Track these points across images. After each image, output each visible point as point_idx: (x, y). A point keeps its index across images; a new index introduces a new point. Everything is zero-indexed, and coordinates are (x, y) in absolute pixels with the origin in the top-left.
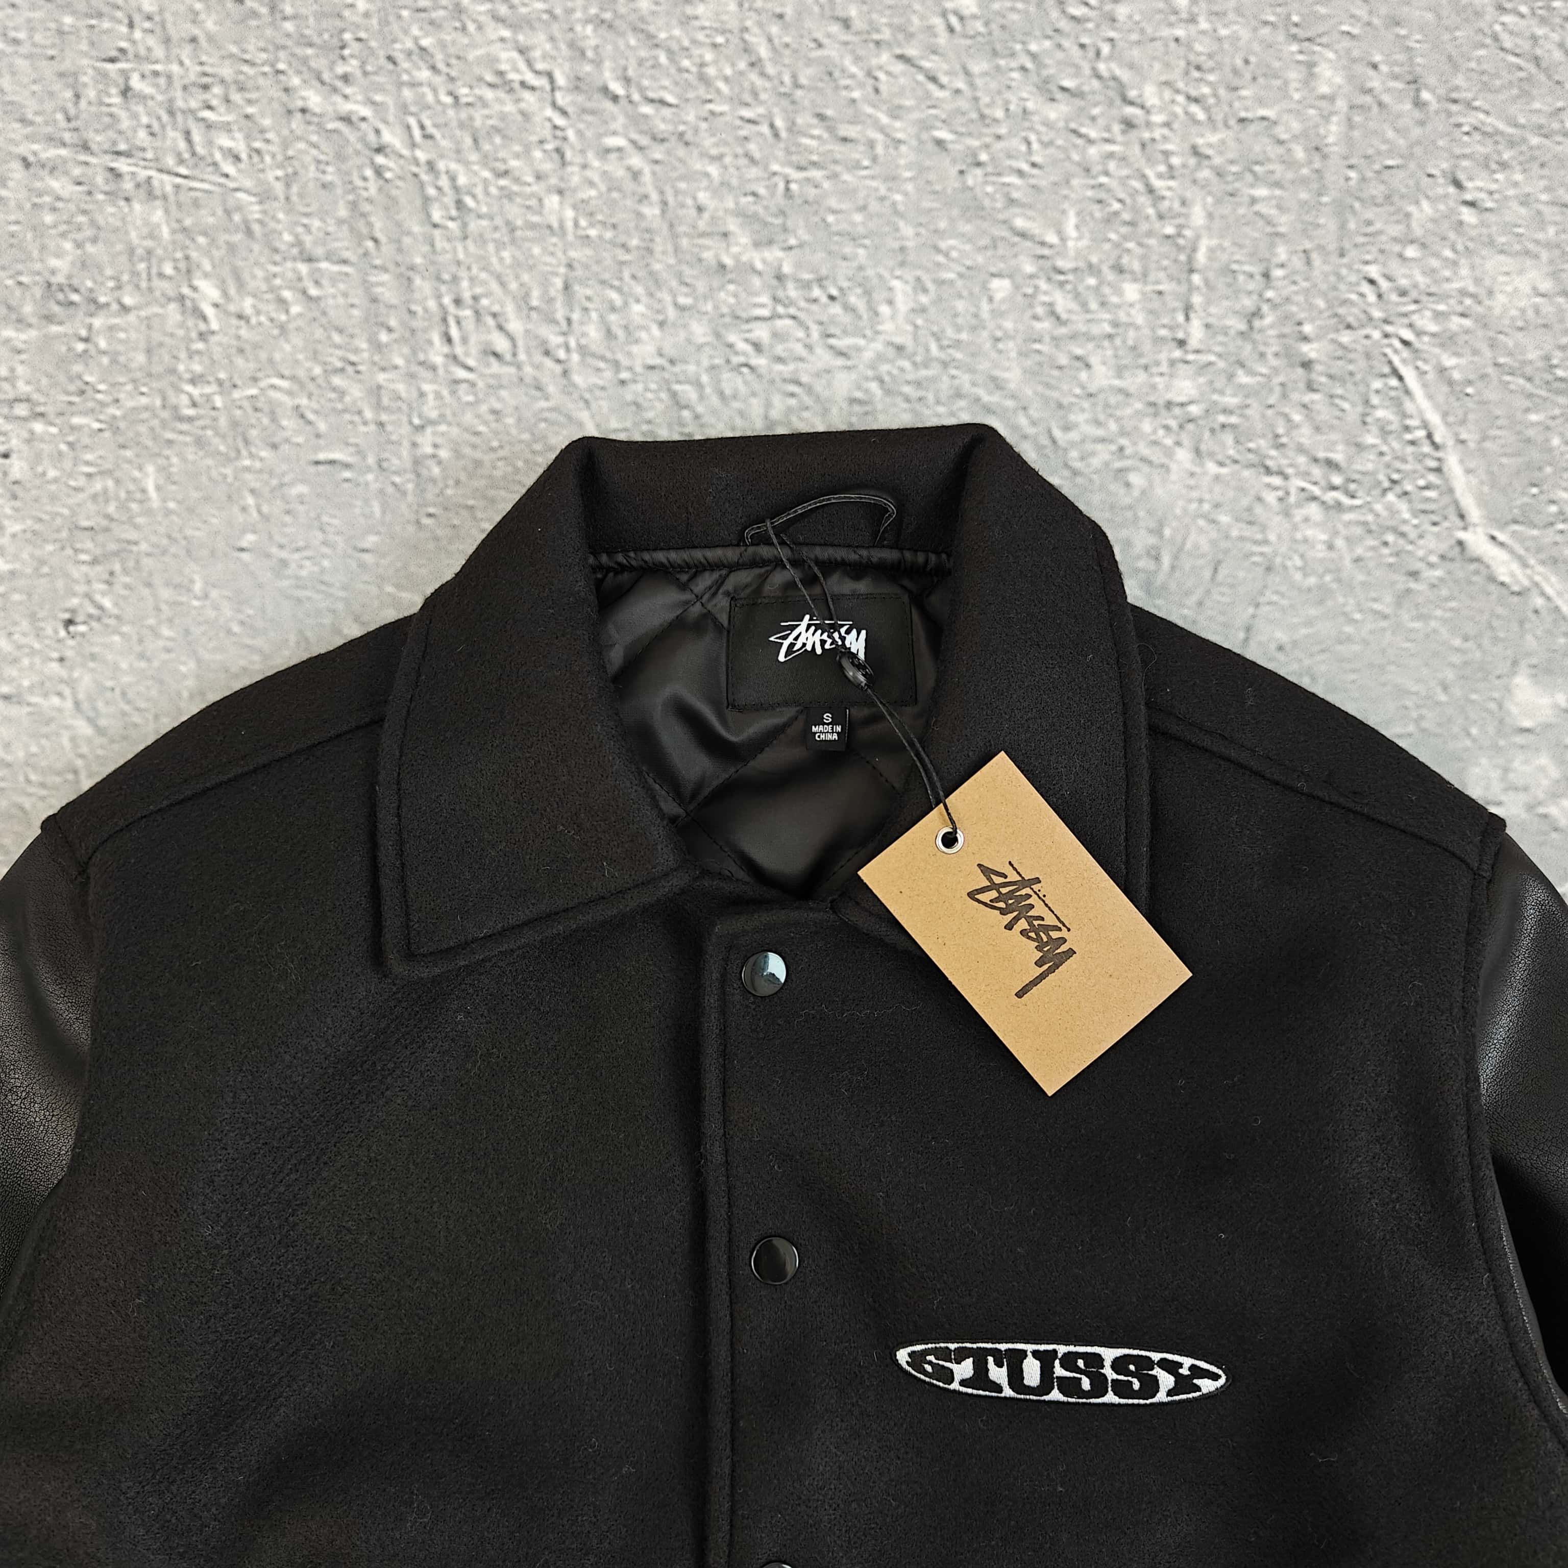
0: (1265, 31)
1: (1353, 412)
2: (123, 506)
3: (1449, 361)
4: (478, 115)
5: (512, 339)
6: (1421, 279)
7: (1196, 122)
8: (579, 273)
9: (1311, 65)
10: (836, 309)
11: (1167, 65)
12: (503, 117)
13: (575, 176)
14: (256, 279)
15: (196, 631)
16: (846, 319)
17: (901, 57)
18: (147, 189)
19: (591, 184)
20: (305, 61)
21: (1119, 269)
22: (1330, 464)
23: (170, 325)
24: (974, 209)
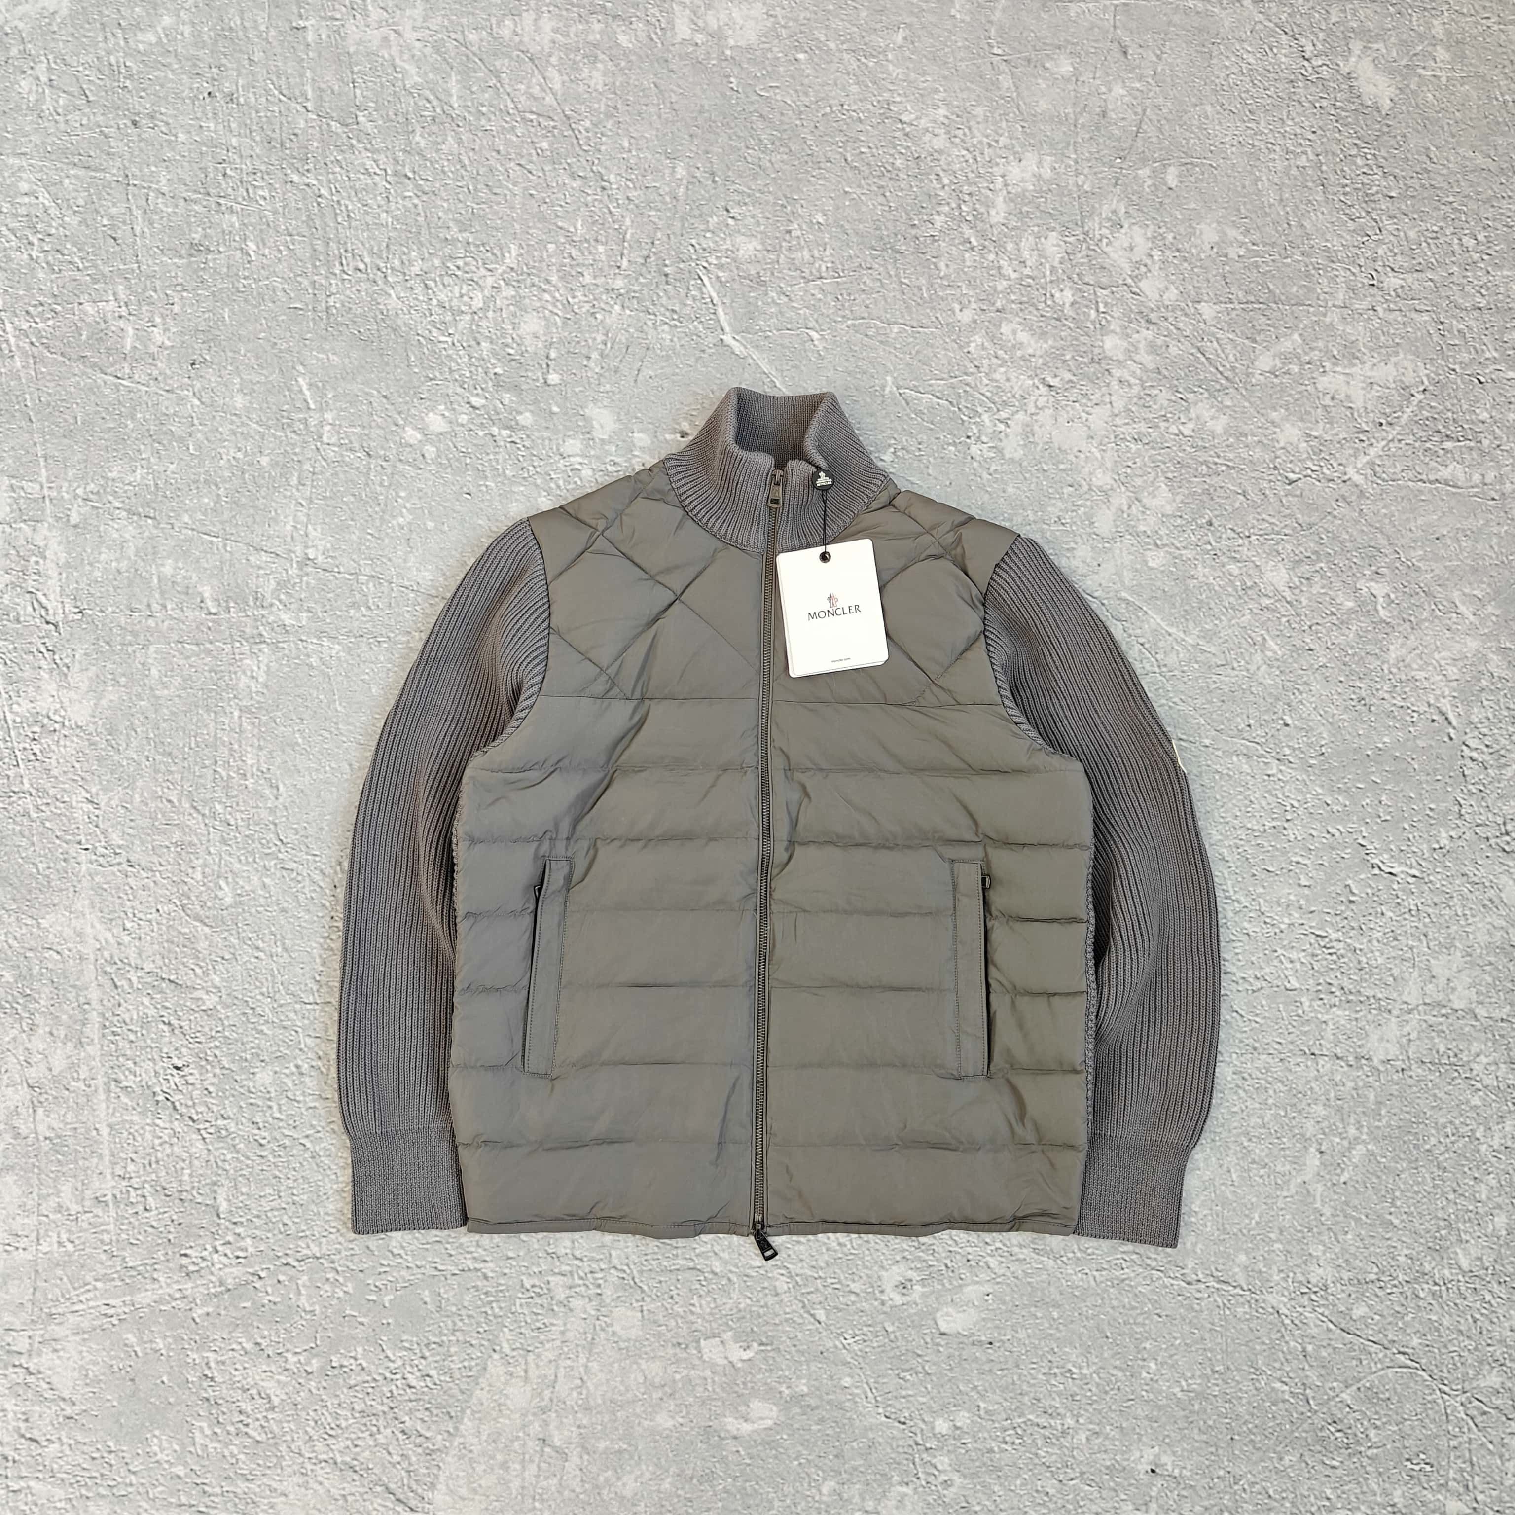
0: (658, 156)
1: (683, 292)
2: (215, 323)
3: (721, 274)
4: (357, 184)
5: (366, 264)
6: (712, 245)
7: (629, 188)
8: (392, 241)
9: (674, 168)
10: (489, 254)
11: (619, 168)
12: (367, 185)
13: (393, 206)
14: (270, 242)
15: (241, 368)
16: (493, 258)
17: (519, 164)
18: (231, 210)
19: (399, 209)
20: (293, 164)
21: (597, 240)
22: (673, 311)
23: (237, 258)
24: (543, 219)
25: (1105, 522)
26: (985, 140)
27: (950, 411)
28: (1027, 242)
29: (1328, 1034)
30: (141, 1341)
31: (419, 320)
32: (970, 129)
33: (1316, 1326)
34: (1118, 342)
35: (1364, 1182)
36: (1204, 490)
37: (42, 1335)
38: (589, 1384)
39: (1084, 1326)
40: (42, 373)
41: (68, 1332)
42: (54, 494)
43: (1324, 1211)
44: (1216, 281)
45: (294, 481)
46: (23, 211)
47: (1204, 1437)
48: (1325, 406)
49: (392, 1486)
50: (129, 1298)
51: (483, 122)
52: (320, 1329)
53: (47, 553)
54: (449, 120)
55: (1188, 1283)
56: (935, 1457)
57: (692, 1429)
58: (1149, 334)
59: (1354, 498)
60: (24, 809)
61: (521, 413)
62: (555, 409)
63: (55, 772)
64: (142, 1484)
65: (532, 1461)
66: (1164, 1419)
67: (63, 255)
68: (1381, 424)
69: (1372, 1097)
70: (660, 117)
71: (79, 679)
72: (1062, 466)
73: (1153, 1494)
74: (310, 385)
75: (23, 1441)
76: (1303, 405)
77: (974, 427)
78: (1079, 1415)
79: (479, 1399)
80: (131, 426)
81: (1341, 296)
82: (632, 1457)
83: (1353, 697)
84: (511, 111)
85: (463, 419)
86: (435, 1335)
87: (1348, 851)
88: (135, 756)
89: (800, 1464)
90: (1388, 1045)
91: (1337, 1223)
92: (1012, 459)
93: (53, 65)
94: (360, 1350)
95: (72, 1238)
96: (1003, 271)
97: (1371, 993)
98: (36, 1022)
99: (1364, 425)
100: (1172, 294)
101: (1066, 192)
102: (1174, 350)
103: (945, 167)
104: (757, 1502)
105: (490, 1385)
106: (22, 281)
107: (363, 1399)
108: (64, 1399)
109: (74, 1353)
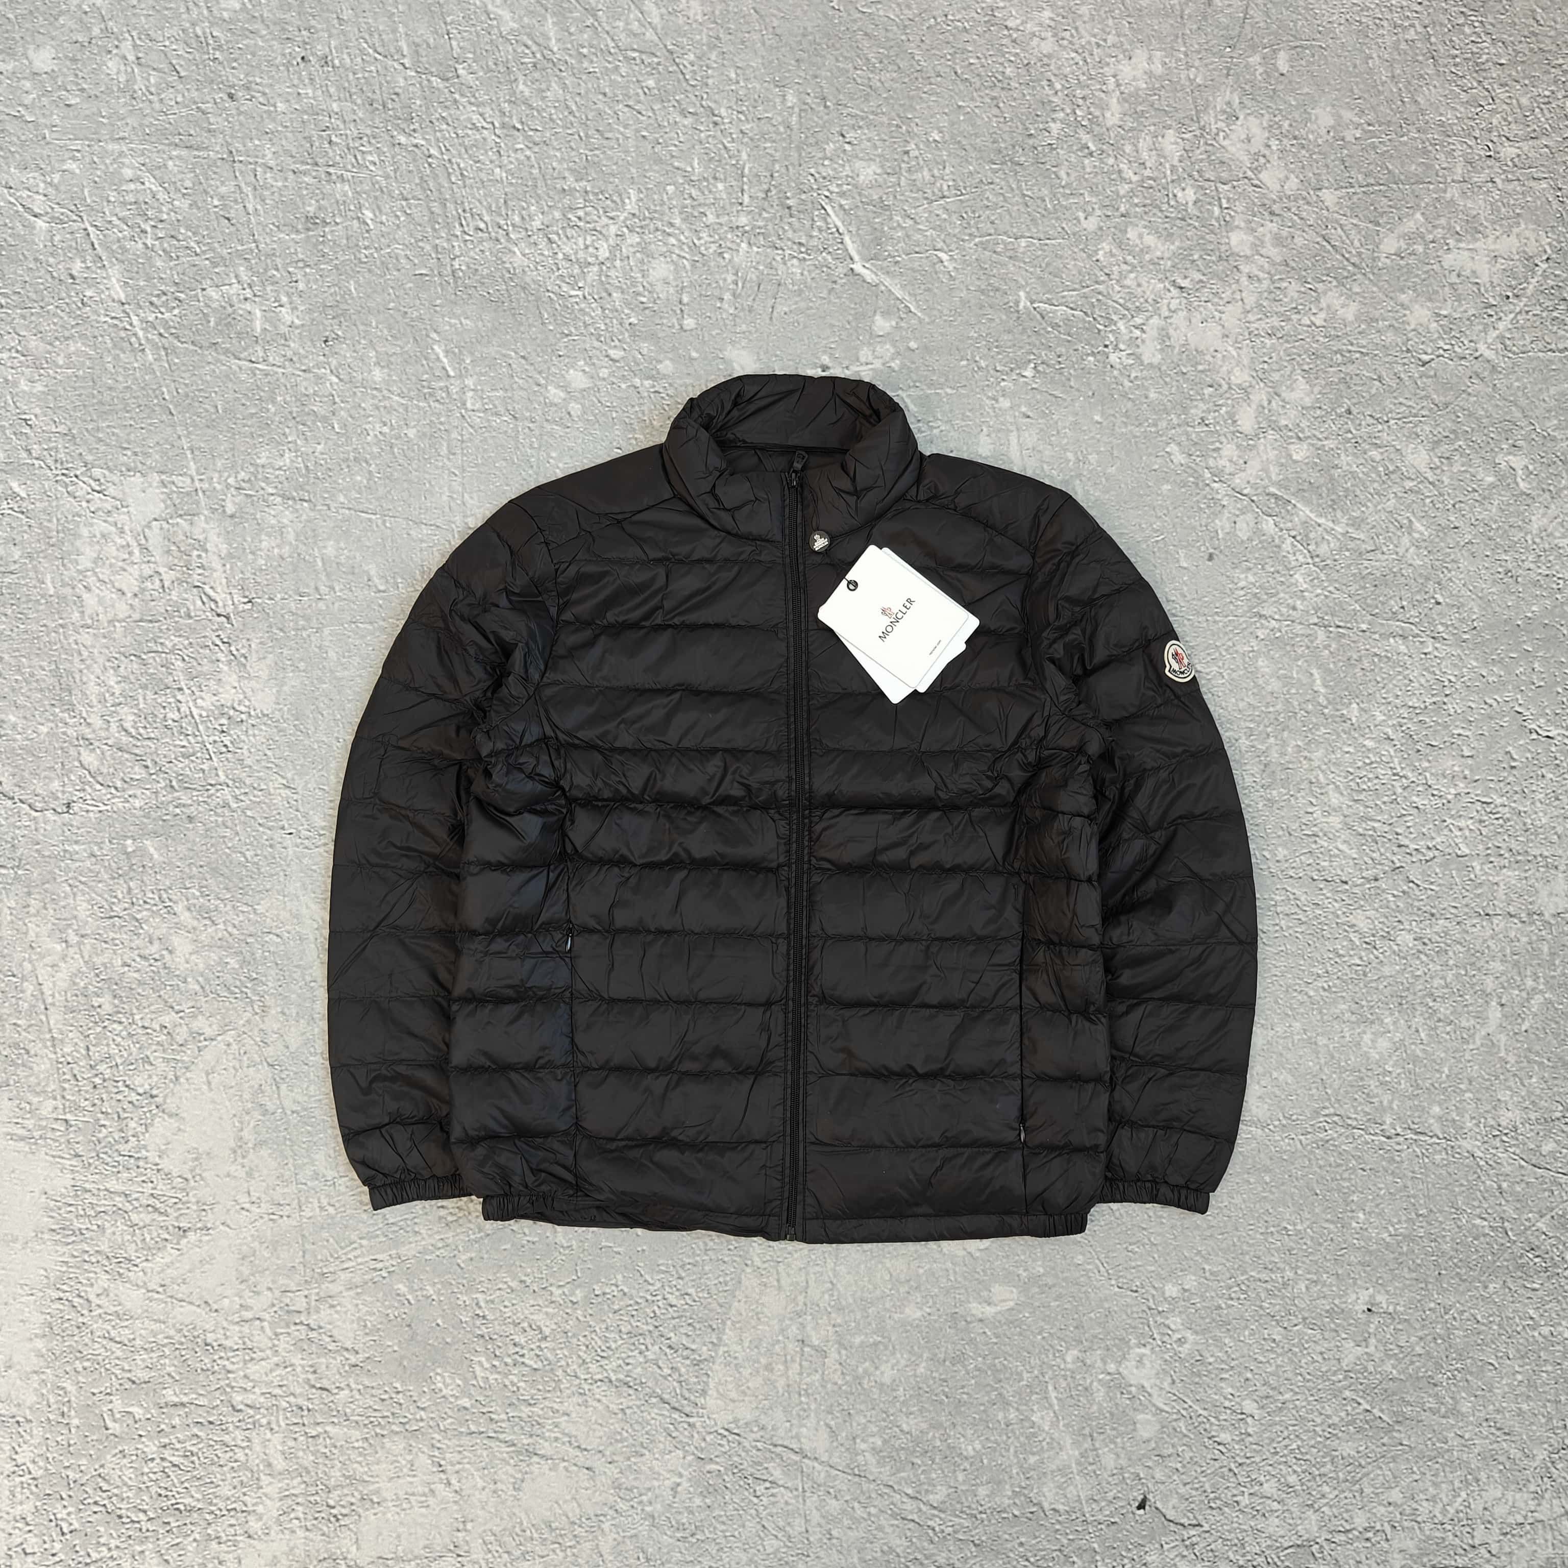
0: (766, 84)
1: (808, 223)
2: (343, 297)
3: (843, 202)
4: (466, 140)
5: (486, 223)
6: (831, 172)
7: (740, 120)
8: (510, 196)
9: (784, 96)
10: (608, 202)
11: (729, 100)
12: (476, 140)
13: (505, 160)
14: (386, 208)
15: (375, 340)
16: (613, 205)
17: (627, 106)
18: (341, 178)
19: (511, 163)
20: (398, 125)
21: (715, 178)
22: (800, 244)
23: (355, 229)
24: (659, 161)
25: (1247, 421)
26: (1093, 39)
27: (1084, 321)
28: (1144, 144)
29: (1501, 894)
30: (412, 1290)
31: (547, 275)
32: (1076, 29)
33: (1510, 1164)
34: (1245, 237)
35: (1544, 1029)
36: (1340, 379)
37: (318, 1294)
38: (839, 1286)
39: (1295, 1187)
40: (175, 364)
41: (341, 1288)
42: (206, 486)
43: (1509, 1059)
44: (1336, 166)
45: (444, 451)
46: (131, 198)
47: (1414, 1275)
48: (1451, 284)
49: (666, 1396)
50: (394, 1252)
51: (586, 65)
52: (579, 1262)
53: (208, 546)
54: (551, 65)
55: (1389, 1138)
56: (1167, 1318)
57: (940, 1316)
58: (1273, 227)
59: (1486, 374)
60: (224, 801)
61: (660, 362)
62: (694, 354)
63: (248, 762)
64: (432, 1418)
65: (793, 1361)
66: (1375, 1262)
67: (178, 241)
68: (1508, 297)
69: (1546, 949)
70: (764, 44)
71: (260, 668)
72: (1200, 368)
73: (1371, 1331)
74: (447, 352)
75: (314, 1391)
76: (1431, 284)
77: (1110, 335)
78: (1297, 1267)
79: (737, 1311)
80: (273, 410)
81: (1459, 171)
82: (886, 1348)
83: (1500, 570)
84: (612, 51)
85: (604, 373)
86: (689, 1257)
87: (1506, 719)
88: (324, 739)
89: (1044, 1338)
90: (1556, 899)
91: (1522, 1069)
92: (1151, 365)
93: (138, 42)
94: (619, 1277)
95: (332, 1202)
96: (1124, 175)
97: (1537, 852)
98: (267, 1004)
99: (1491, 300)
100: (1293, 183)
101: (1178, 87)
102: (1299, 241)
103: (1057, 72)
104: (1007, 1375)
105: (747, 1297)
106: (141, 271)
107: (629, 1321)
108: (347, 1349)
109: (350, 1306)
